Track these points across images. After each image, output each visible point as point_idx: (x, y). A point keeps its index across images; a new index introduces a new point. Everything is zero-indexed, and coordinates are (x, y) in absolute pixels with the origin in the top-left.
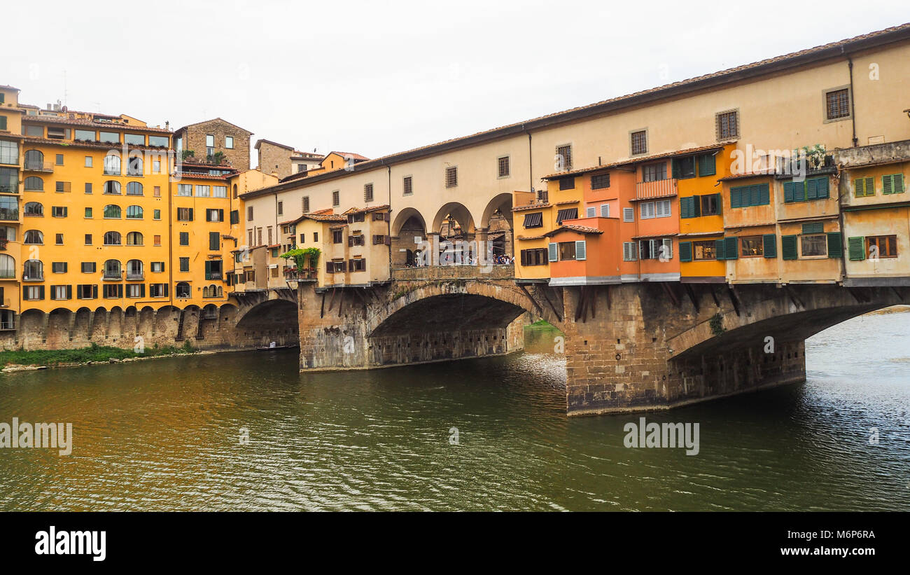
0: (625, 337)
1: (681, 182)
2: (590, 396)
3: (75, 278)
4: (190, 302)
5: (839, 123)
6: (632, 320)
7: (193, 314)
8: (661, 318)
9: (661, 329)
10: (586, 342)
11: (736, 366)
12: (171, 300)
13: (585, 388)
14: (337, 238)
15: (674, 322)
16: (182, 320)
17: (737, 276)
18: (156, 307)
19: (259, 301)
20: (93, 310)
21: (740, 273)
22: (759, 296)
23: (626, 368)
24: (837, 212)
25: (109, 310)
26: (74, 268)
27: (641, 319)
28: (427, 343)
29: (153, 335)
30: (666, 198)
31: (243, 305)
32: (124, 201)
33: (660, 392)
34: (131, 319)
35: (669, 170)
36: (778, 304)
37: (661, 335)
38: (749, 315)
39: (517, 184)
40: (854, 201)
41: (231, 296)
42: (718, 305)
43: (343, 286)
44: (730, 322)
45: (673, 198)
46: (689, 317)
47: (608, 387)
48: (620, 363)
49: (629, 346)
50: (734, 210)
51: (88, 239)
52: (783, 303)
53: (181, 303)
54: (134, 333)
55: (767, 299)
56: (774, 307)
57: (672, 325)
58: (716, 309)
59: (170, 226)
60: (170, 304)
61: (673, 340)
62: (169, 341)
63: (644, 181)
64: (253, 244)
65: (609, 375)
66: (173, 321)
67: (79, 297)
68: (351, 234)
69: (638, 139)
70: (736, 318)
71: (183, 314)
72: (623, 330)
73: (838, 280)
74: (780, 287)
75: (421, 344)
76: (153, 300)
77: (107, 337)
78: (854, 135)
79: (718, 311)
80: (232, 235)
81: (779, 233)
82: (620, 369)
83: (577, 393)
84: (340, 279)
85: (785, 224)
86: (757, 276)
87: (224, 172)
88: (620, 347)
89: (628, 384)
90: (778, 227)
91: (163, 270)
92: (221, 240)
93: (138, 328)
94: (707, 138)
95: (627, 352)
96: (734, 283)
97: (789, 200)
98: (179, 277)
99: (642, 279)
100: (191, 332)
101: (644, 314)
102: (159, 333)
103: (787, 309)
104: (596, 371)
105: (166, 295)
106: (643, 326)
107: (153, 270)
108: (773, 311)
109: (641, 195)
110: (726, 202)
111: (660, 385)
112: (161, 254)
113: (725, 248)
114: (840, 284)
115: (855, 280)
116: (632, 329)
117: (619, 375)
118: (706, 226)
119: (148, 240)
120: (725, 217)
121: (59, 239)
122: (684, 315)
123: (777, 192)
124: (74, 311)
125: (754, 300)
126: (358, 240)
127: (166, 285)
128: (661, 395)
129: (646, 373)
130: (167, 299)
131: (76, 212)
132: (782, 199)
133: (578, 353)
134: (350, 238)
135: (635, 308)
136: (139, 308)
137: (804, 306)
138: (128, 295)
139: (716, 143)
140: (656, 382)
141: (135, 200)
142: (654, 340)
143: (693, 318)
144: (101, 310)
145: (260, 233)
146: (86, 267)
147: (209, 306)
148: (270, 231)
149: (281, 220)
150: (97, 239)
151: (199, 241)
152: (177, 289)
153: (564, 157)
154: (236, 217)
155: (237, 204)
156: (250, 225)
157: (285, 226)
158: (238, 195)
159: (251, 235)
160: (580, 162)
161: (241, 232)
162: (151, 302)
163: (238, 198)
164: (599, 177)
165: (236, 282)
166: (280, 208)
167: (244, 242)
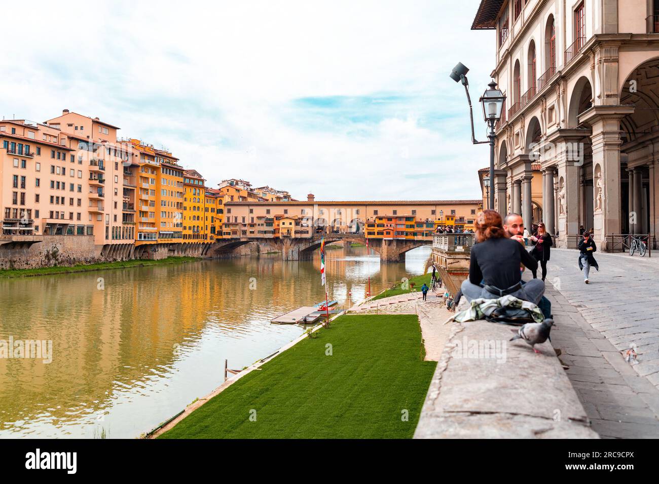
0: (394, 250)
1: (406, 222)
3: (188, 232)
4: (207, 241)
5: (433, 216)
8: (398, 246)
12: (204, 240)
14: (297, 224)
16: (205, 247)
20: (190, 243)
26: (188, 228)
29: (197, 253)
31: (223, 243)
35: (405, 219)
36: (421, 244)
38: (416, 246)
41: (217, 239)
42: (410, 244)
43: (299, 238)
45: (404, 224)
46: (404, 246)
48: (393, 254)
50: (417, 228)
51: (190, 218)
54: (194, 251)
57: (400, 247)
59: (204, 214)
60: (204, 242)
61: (400, 250)
62: (200, 255)
63: (399, 221)
66: (202, 248)
67: (188, 238)
69: (395, 212)
71: (206, 245)
72: (394, 248)
77: (189, 253)
78: (436, 218)
80: (218, 217)
81: (425, 232)
84: (298, 236)
85: (426, 231)
91: (203, 229)
92: (215, 219)
94: (410, 214)
96: (416, 240)
97: (427, 227)
98: (206, 232)
99: (397, 239)
100: (204, 253)
102: (199, 252)
105: (203, 238)
109: (397, 223)
110: (415, 226)
112: (202, 224)
113: (415, 234)
118: (411, 230)
119: (200, 219)
121: (185, 218)
123: (424, 225)
124: (187, 243)
127: (203, 235)
131: (188, 208)
132: (425, 227)
135: (395, 245)
136: (199, 243)
138: (197, 238)
139: (412, 215)
140: (397, 258)
141: (198, 205)
144: (192, 243)
145: (236, 218)
146: (190, 228)
147: (211, 243)
148: (244, 219)
149: (251, 215)
150: (192, 218)
151: (210, 219)
152: (205, 237)
153: (376, 212)
154: (221, 211)
155: (222, 207)
156: (229, 215)
157: (259, 218)
158: (223, 203)
159: (228, 218)
160: (380, 214)
161: (224, 217)
162: (201, 241)
163: (223, 205)
164: (390, 219)
165: (224, 235)
166: (251, 211)
167: (225, 221)
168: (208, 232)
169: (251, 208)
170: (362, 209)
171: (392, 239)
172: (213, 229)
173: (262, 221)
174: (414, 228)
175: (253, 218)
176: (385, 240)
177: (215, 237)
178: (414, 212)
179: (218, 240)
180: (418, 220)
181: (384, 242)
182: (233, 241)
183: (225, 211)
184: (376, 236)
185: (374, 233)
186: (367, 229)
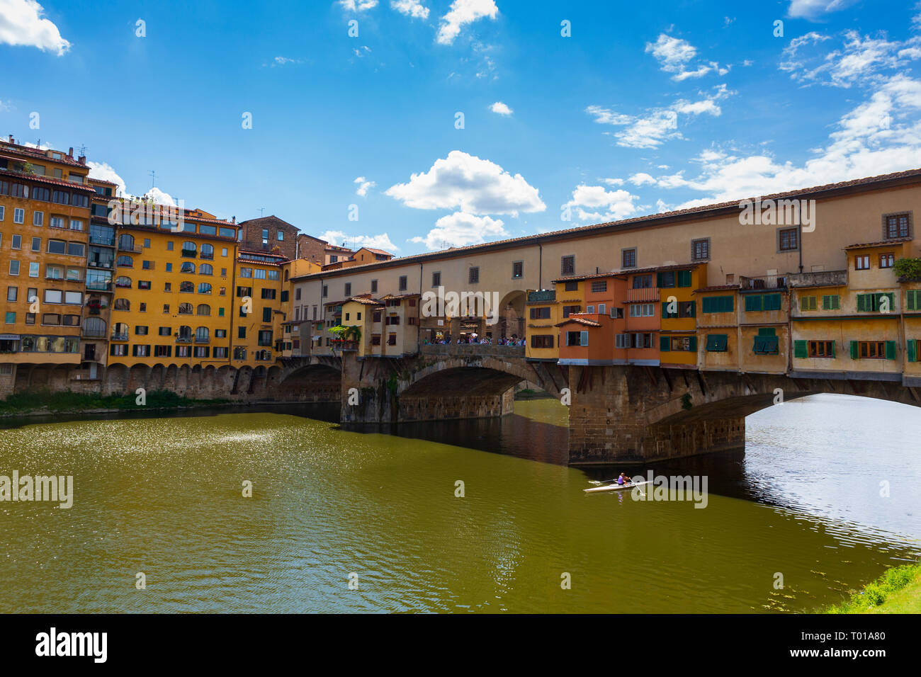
0: (614, 407)
1: (662, 290)
2: (586, 451)
3: (154, 339)
4: (244, 363)
5: (789, 254)
6: (620, 394)
7: (246, 373)
8: (642, 394)
9: (642, 402)
10: (584, 409)
11: (694, 434)
12: (230, 361)
13: (583, 445)
14: (376, 318)
15: (652, 398)
16: (237, 377)
17: (706, 365)
18: (217, 366)
19: (302, 365)
20: (167, 366)
21: (707, 362)
22: (720, 381)
23: (614, 432)
24: (787, 320)
25: (179, 367)
26: (153, 331)
27: (627, 394)
28: (441, 405)
29: (213, 389)
30: (651, 302)
31: (287, 367)
32: (196, 280)
33: (638, 451)
34: (196, 374)
35: (654, 281)
36: (736, 388)
37: (641, 406)
38: (713, 395)
39: (529, 283)
40: (799, 313)
41: (278, 359)
42: (688, 387)
43: (379, 356)
44: (697, 399)
45: (656, 303)
46: (664, 394)
47: (600, 445)
48: (609, 427)
49: (617, 415)
50: (705, 314)
51: (167, 308)
52: (740, 388)
53: (237, 364)
54: (198, 386)
55: (727, 383)
56: (732, 390)
57: (651, 400)
58: (686, 390)
59: (233, 301)
60: (228, 364)
61: (651, 411)
62: (226, 394)
63: (634, 288)
64: (300, 319)
65: (600, 436)
66: (230, 378)
67: (156, 355)
68: (388, 315)
69: (629, 256)
70: (702, 396)
71: (238, 372)
72: (613, 402)
73: (785, 372)
74: (740, 375)
75: (437, 405)
76: (215, 360)
77: (175, 389)
78: (801, 263)
79: (688, 391)
80: (282, 310)
81: (741, 334)
82: (609, 432)
83: (576, 449)
84: (378, 350)
85: (745, 327)
86: (722, 366)
87: (278, 260)
88: (610, 415)
89: (615, 444)
90: (739, 329)
91: (225, 336)
92: (273, 313)
93: (201, 382)
94: (686, 258)
95: (615, 419)
96: (703, 370)
97: (749, 309)
98: (237, 342)
99: (629, 364)
100: (243, 388)
101: (629, 390)
102: (217, 387)
103: (742, 392)
104: (591, 432)
105: (226, 356)
106: (627, 399)
107: (216, 335)
108: (732, 393)
109: (629, 299)
110: (699, 308)
111: (639, 446)
112: (224, 323)
114: (787, 375)
115: (799, 372)
116: (620, 401)
117: (609, 436)
118: (681, 325)
119: (215, 311)
120: (698, 319)
121: (143, 307)
122: (660, 392)
123: (740, 303)
124: (151, 366)
125: (717, 384)
126: (395, 320)
127: (226, 349)
128: (640, 453)
129: (629, 436)
130: (227, 360)
131: (157, 286)
132: (743, 309)
133: (578, 417)
134: (387, 318)
135: (622, 386)
136: (204, 366)
137: (756, 390)
138: (196, 355)
139: (692, 263)
140: (636, 443)
141: (206, 279)
142: (636, 410)
143: (667, 395)
144: (173, 366)
145: (306, 310)
146: (164, 331)
147: (260, 367)
148: (315, 309)
149: (325, 301)
150: (174, 309)
151: (255, 314)
152: (231, 352)
153: (567, 262)
154: (285, 296)
155: (287, 286)
156: (298, 303)
157: (330, 306)
158: (291, 278)
159: (296, 311)
161: (289, 308)
162: (215, 362)
163: (289, 281)
164: (598, 283)
165: (284, 349)
166: (325, 291)
167: (292, 317)
168: (251, 343)
169: (326, 282)
170: (529, 257)
172: (265, 336)
174: (693, 315)
176: (566, 368)
177: (272, 354)
178: (701, 246)
180: (718, 280)
183: (293, 296)
186: (532, 326)
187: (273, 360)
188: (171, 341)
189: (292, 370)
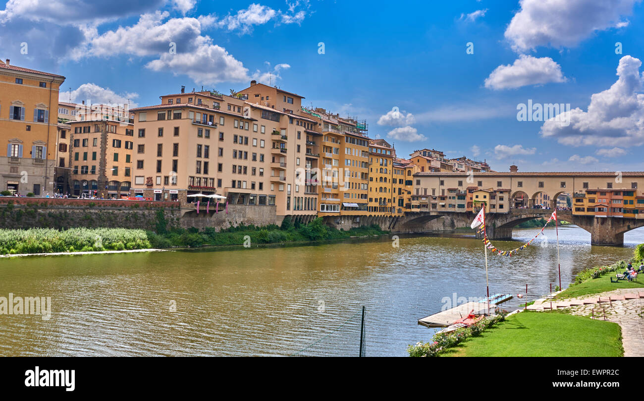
1: (624, 196)
3: (374, 204)
4: (395, 214)
8: (614, 225)
9: (613, 228)
14: (493, 198)
16: (392, 221)
17: (638, 217)
18: (388, 216)
20: (377, 216)
23: (608, 236)
25: (380, 216)
26: (374, 200)
29: (384, 226)
31: (410, 216)
32: (383, 176)
33: (613, 242)
35: (622, 194)
38: (637, 225)
39: (568, 189)
42: (630, 223)
43: (495, 213)
45: (622, 200)
46: (621, 225)
47: (605, 240)
49: (609, 231)
50: (638, 204)
51: (376, 189)
59: (392, 185)
60: (391, 215)
61: (617, 230)
63: (614, 195)
64: (421, 194)
65: (605, 237)
67: (374, 211)
68: (498, 197)
69: (610, 185)
70: (634, 226)
71: (393, 219)
80: (406, 189)
84: (494, 210)
86: (643, 217)
89: (608, 239)
91: (390, 202)
92: (402, 191)
93: (382, 223)
94: (629, 188)
98: (393, 204)
100: (391, 226)
105: (391, 211)
109: (613, 198)
110: (636, 202)
111: (613, 240)
112: (390, 196)
113: (635, 211)
116: (609, 227)
118: (631, 206)
119: (388, 190)
121: (371, 189)
124: (373, 216)
125: (639, 222)
126: (501, 199)
129: (611, 237)
130: (391, 213)
131: (374, 179)
135: (610, 223)
138: (384, 211)
139: (632, 189)
141: (386, 175)
145: (426, 190)
146: (376, 200)
147: (399, 216)
148: (434, 191)
149: (442, 187)
150: (378, 190)
151: (397, 191)
152: (392, 209)
153: (586, 185)
154: (409, 183)
155: (411, 178)
156: (418, 187)
157: (450, 190)
158: (412, 174)
159: (418, 190)
160: (590, 188)
161: (413, 189)
162: (388, 214)
163: (412, 176)
164: (603, 193)
165: (413, 208)
166: (442, 183)
167: (414, 193)
168: (396, 204)
169: (442, 179)
170: (568, 182)
171: (606, 216)
172: (401, 202)
173: (453, 194)
174: (634, 204)
175: (443, 191)
176: (597, 218)
177: (404, 210)
178: (634, 185)
179: (406, 213)
180: (640, 195)
181: (595, 220)
182: (422, 215)
183: (414, 183)
184: (586, 213)
185: (583, 210)
186: (575, 205)
187: (403, 213)
188: (377, 205)
189: (413, 218)
